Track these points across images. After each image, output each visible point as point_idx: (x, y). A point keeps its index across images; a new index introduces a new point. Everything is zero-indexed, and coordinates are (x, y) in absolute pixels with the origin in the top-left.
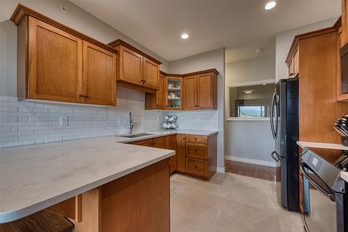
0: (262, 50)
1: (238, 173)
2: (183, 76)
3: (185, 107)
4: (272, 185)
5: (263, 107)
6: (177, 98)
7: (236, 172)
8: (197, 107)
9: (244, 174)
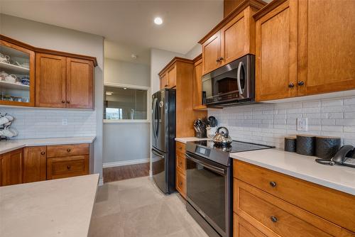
0: (137, 56)
1: (117, 180)
2: (37, 51)
3: (40, 102)
4: (149, 179)
5: (121, 110)
6: (19, 84)
7: (114, 179)
8: (66, 104)
9: (123, 179)
